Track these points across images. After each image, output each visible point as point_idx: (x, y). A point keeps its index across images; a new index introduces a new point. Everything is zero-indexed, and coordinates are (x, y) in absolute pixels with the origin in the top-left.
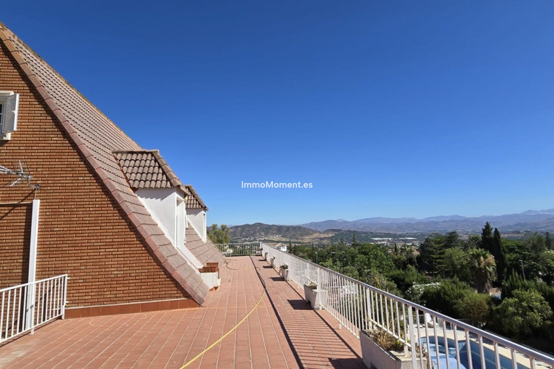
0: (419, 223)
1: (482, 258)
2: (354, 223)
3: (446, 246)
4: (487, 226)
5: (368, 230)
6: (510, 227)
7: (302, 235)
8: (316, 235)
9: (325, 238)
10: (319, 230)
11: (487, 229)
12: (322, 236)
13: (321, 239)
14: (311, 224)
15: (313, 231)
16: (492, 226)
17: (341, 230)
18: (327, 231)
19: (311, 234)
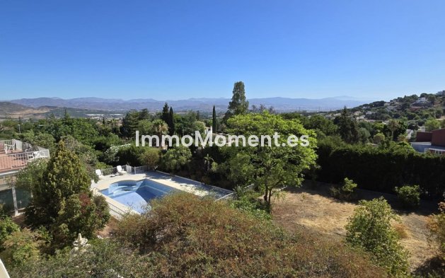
0: (125, 103)
1: (160, 126)
2: (70, 102)
3: (140, 119)
4: (166, 106)
5: (83, 108)
6: (181, 108)
7: (11, 111)
8: (29, 111)
9: (39, 114)
10: (32, 106)
11: (165, 108)
12: (36, 112)
13: (35, 115)
14: (23, 100)
15: (25, 107)
16: (168, 105)
17: (56, 107)
18: (42, 108)
19: (23, 110)
